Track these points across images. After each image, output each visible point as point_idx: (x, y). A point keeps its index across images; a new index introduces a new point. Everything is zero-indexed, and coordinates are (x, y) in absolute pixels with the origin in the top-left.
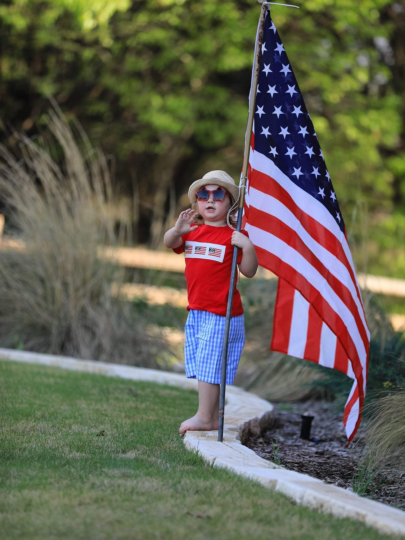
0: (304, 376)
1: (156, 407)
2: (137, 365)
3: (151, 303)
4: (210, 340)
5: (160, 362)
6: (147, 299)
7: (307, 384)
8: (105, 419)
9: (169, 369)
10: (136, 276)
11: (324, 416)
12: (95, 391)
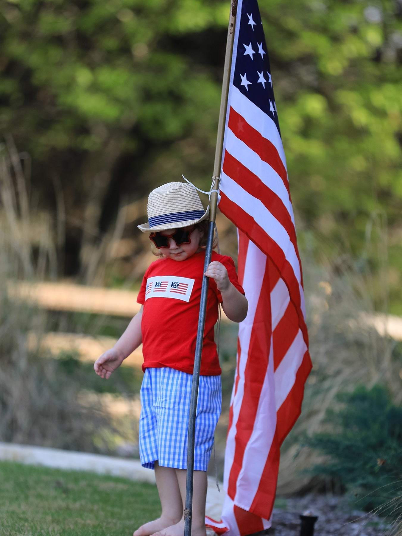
0: (302, 458)
1: (96, 507)
2: (66, 447)
3: (84, 360)
4: (174, 407)
5: (99, 444)
6: (78, 354)
7: (306, 471)
8: (24, 526)
9: (112, 453)
10: (63, 323)
11: (331, 515)
12: (9, 486)
